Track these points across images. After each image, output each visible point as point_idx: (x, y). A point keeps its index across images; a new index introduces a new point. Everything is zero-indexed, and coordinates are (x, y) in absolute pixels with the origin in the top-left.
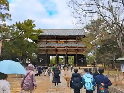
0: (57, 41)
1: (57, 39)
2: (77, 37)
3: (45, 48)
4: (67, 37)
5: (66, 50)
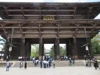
0: (42, 18)
1: (42, 13)
2: (76, 9)
3: (19, 26)
4: (59, 9)
5: (58, 30)
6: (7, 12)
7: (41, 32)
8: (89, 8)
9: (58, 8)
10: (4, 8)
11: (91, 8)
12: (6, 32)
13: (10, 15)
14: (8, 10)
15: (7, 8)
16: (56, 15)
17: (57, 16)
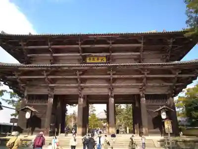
0: (84, 58)
1: (84, 50)
2: (144, 42)
3: (43, 75)
4: (113, 43)
5: (111, 80)
6: (24, 51)
7: (81, 85)
8: (169, 41)
9: (111, 42)
10: (20, 43)
11: (171, 41)
12: (22, 85)
13: (29, 55)
14: (26, 47)
15: (25, 43)
16: (108, 54)
17: (110, 56)
